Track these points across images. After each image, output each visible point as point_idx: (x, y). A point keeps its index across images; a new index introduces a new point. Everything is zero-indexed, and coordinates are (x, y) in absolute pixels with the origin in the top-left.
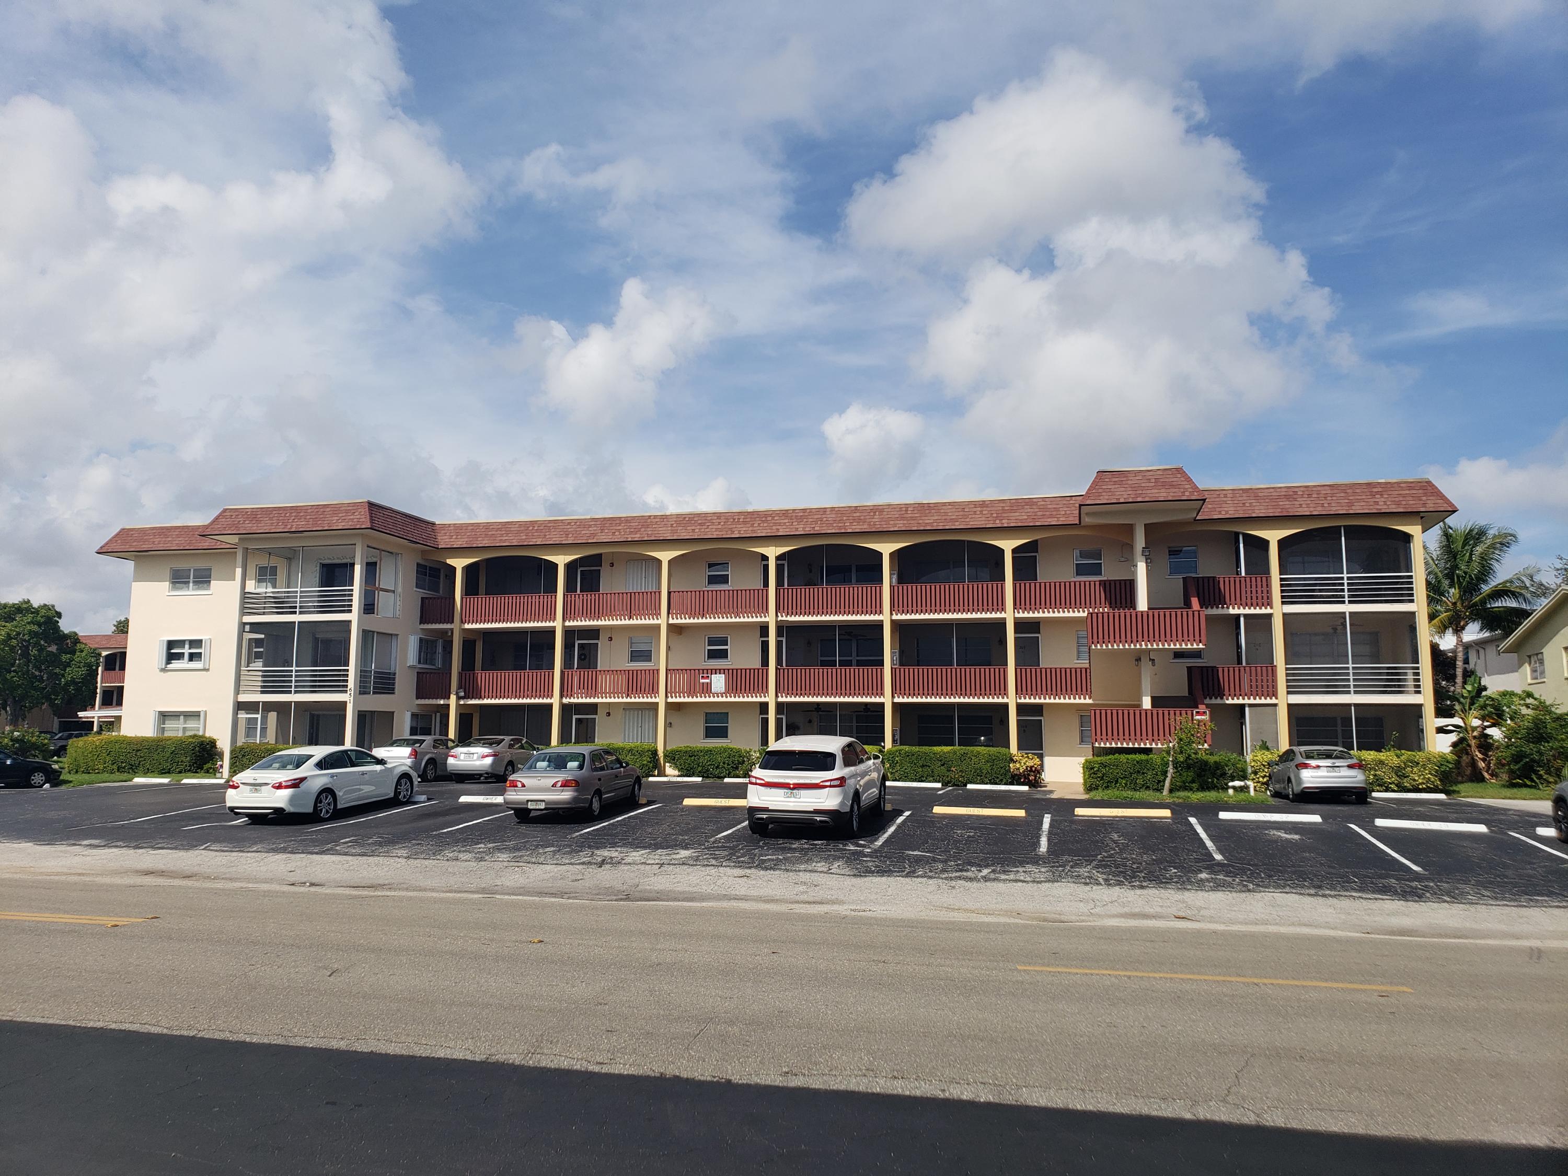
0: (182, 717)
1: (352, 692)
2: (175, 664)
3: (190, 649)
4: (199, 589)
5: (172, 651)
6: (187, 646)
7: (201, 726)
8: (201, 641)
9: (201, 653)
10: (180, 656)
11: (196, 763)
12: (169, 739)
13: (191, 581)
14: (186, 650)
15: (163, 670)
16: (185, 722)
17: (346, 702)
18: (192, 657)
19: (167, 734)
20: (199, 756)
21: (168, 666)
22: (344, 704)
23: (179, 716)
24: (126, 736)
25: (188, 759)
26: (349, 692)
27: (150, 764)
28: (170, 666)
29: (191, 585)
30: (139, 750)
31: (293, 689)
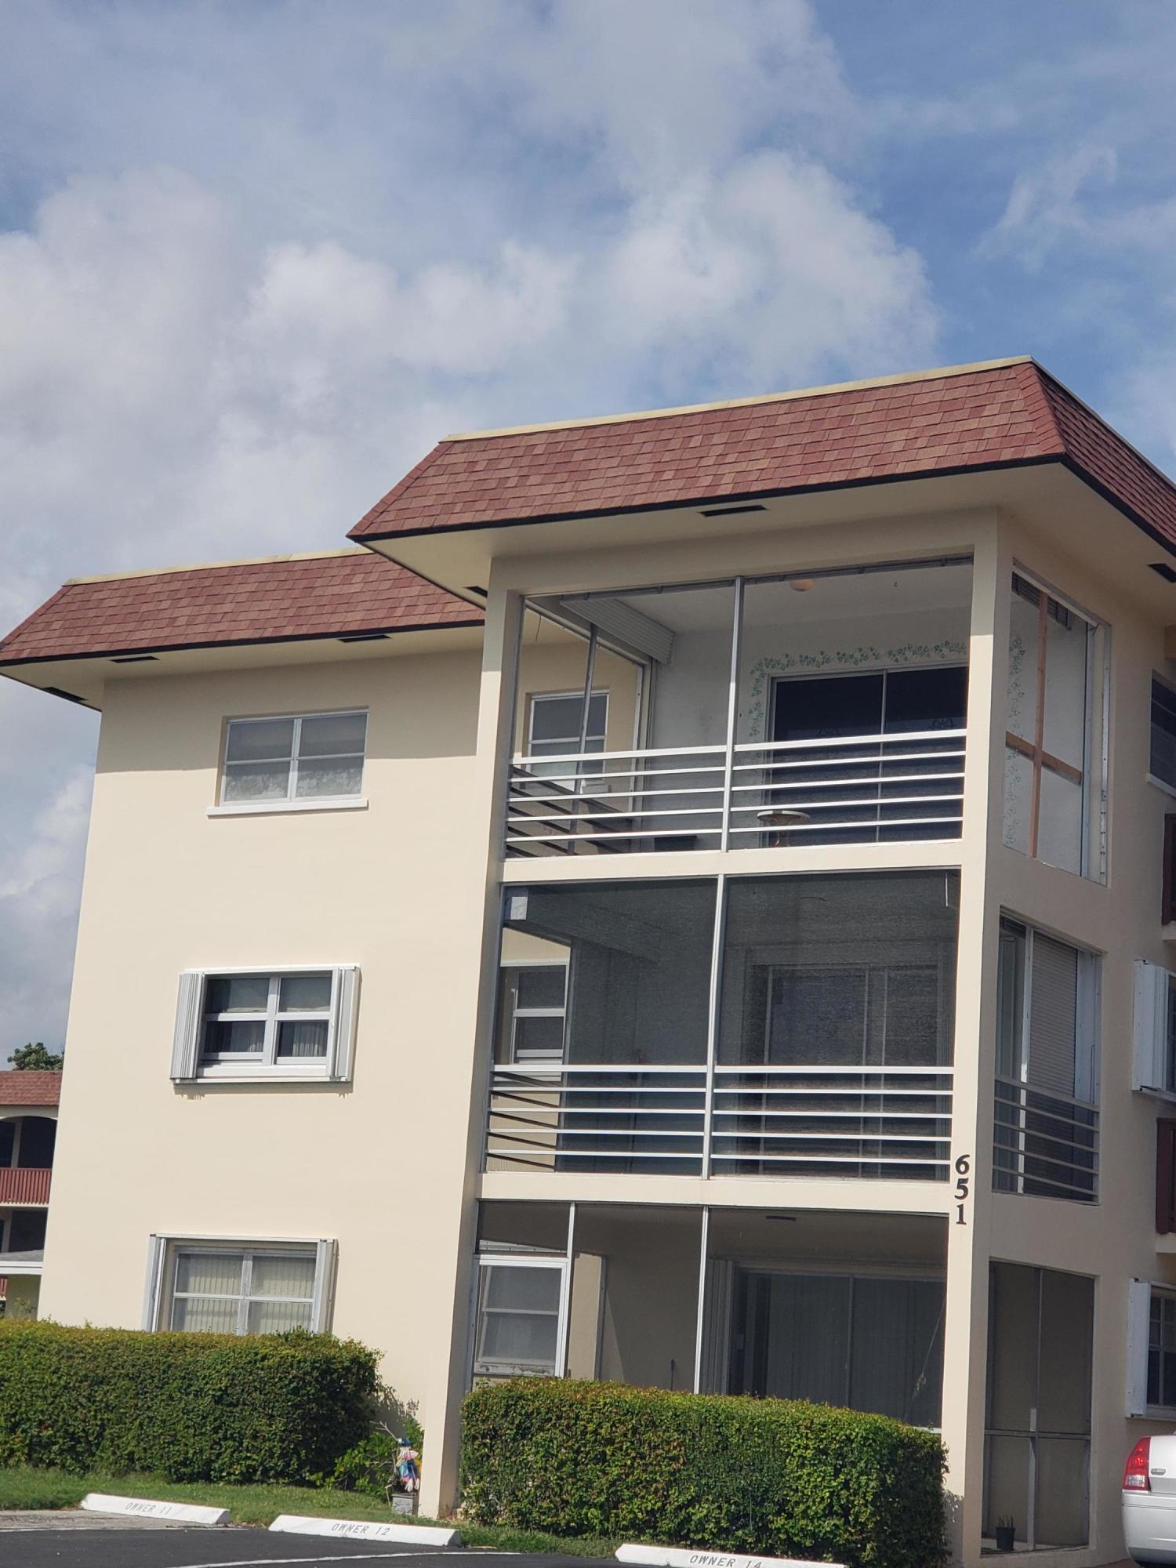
0: (247, 1265)
1: (971, 1175)
2: (231, 1067)
3: (282, 1008)
4: (318, 790)
5: (223, 1017)
6: (273, 999)
7: (317, 1301)
8: (324, 977)
9: (324, 1024)
10: (247, 1036)
11: (305, 1443)
12: (206, 1344)
13: (294, 765)
14: (271, 1015)
15: (188, 1086)
16: (258, 1284)
17: (941, 1220)
18: (290, 1040)
19: (194, 1326)
20: (315, 1419)
21: (208, 1071)
22: (934, 1227)
23: (240, 1258)
24: (56, 1326)
25: (279, 1425)
26: (954, 1176)
27: (139, 1439)
28: (212, 1073)
29: (293, 775)
30: (101, 1382)
31: (705, 1156)
